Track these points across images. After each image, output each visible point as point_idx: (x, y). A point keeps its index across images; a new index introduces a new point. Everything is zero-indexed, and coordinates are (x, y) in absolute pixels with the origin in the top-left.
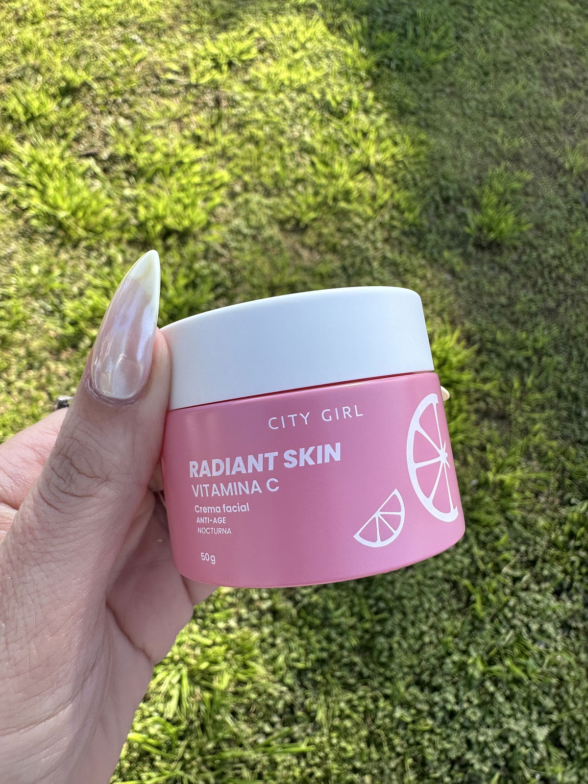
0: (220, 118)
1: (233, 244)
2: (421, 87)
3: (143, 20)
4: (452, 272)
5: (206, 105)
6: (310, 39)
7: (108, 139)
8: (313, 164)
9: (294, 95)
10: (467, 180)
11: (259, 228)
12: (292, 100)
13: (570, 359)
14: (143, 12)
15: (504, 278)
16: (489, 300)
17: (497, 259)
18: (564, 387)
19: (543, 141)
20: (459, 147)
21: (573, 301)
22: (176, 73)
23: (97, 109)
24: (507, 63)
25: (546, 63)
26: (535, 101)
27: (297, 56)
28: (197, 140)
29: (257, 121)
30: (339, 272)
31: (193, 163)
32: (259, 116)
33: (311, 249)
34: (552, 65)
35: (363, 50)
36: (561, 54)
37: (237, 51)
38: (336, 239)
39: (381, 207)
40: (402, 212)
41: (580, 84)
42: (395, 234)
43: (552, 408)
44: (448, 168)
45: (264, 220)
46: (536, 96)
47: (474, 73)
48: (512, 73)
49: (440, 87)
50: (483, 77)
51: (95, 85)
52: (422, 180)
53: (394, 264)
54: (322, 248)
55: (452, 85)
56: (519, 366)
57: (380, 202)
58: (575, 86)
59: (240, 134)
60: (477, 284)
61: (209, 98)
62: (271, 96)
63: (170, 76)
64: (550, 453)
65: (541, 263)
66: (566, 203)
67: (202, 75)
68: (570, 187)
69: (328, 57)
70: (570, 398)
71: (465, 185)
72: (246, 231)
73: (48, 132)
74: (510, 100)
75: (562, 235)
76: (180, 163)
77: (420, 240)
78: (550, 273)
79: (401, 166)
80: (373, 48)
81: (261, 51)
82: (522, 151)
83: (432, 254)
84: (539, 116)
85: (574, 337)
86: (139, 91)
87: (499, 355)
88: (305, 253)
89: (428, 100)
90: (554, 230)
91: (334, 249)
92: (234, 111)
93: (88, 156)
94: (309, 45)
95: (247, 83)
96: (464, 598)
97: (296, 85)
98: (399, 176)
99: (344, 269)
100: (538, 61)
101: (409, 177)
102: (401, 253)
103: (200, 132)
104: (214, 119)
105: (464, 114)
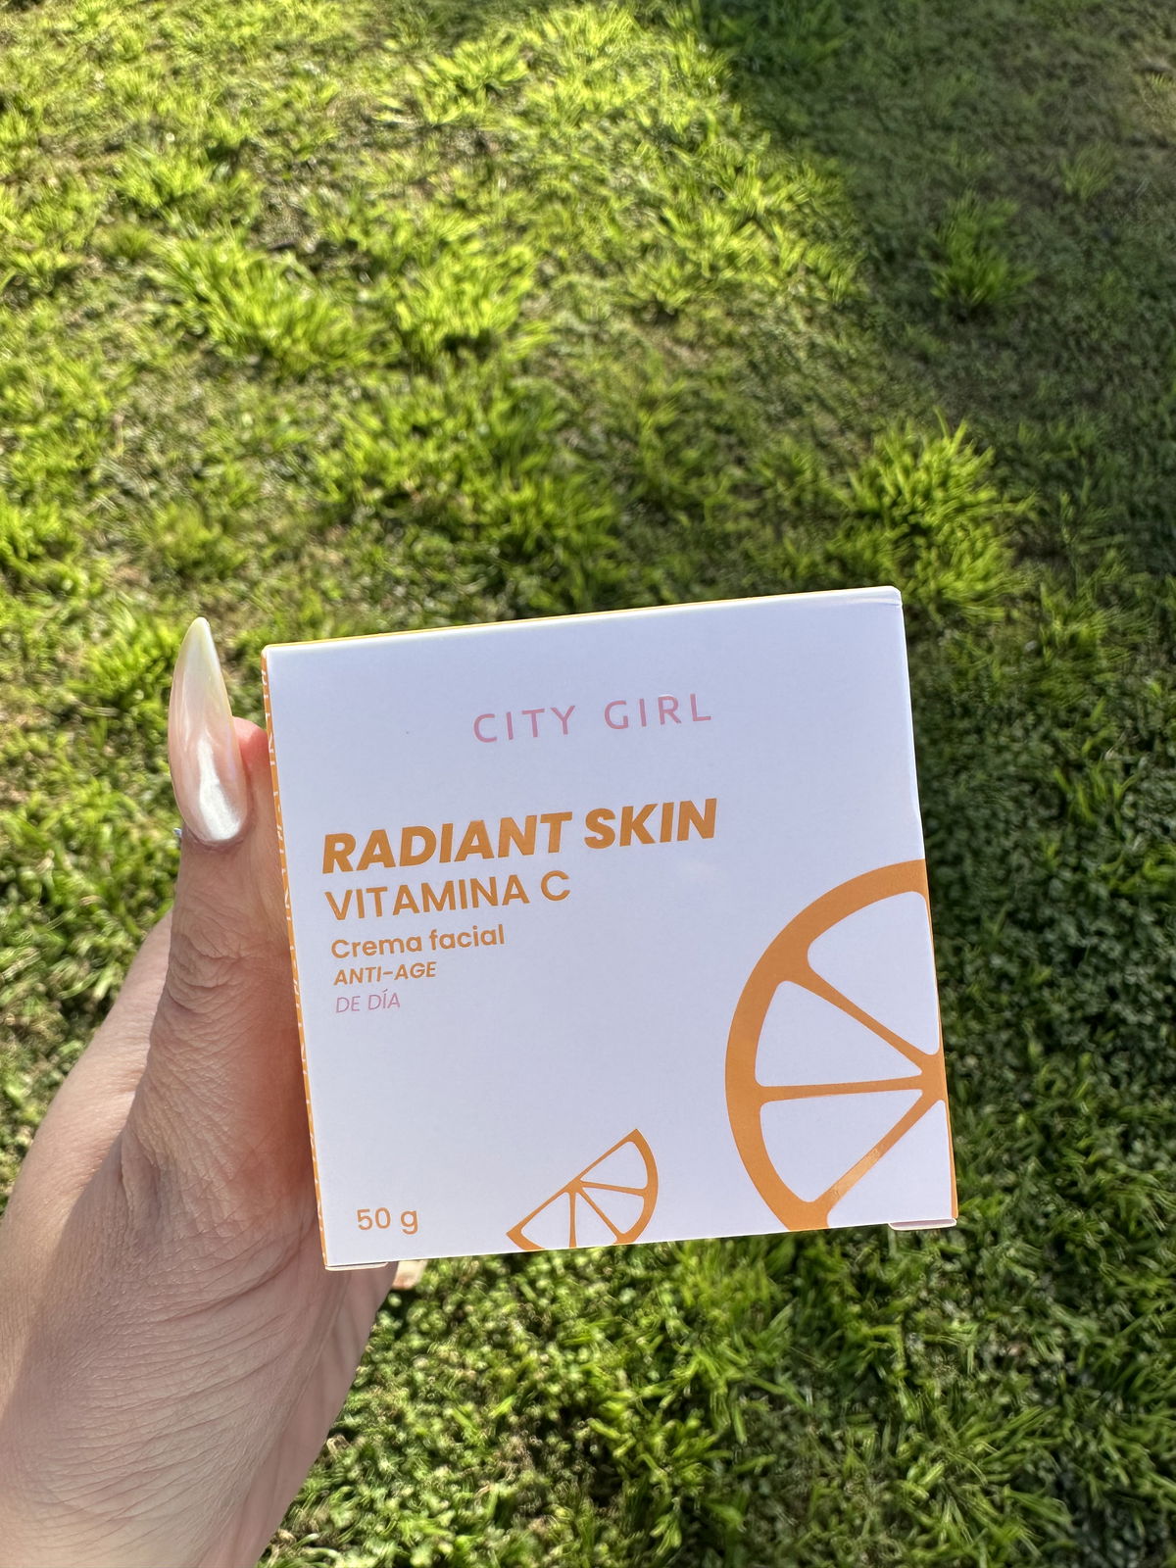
0: (490, 171)
1: (564, 349)
2: (808, 98)
3: (318, 38)
4: (924, 357)
5: (461, 154)
6: (611, 41)
7: (308, 222)
8: (664, 221)
9: (606, 124)
10: (916, 223)
11: (600, 322)
12: (605, 131)
13: (1136, 459)
14: (314, 28)
15: (1006, 355)
16: (993, 391)
17: (991, 331)
18: (1137, 499)
19: (1021, 157)
20: (889, 177)
21: (1123, 381)
22: (398, 112)
23: (279, 179)
24: (934, 51)
25: (1000, 47)
26: (994, 102)
27: (597, 65)
28: (460, 205)
29: (555, 168)
30: (747, 371)
31: (466, 240)
32: (559, 159)
33: (691, 346)
34: (1008, 48)
35: (703, 48)
36: (1019, 31)
37: (494, 69)
38: (728, 326)
39: (789, 274)
40: (825, 279)
41: (1059, 72)
42: (822, 309)
43: (1124, 531)
44: (881, 207)
45: (607, 309)
46: (994, 95)
47: (889, 70)
48: (947, 65)
49: (839, 93)
50: (902, 75)
51: (265, 143)
52: (845, 227)
53: (830, 352)
54: (710, 341)
55: (856, 89)
56: (1060, 477)
57: (786, 266)
58: (1050, 76)
59: (531, 190)
60: (967, 369)
61: (463, 144)
62: (571, 130)
63: (388, 117)
64: (1138, 591)
65: (1059, 330)
66: (1079, 243)
67: (445, 110)
68: (1079, 219)
69: (646, 64)
70: (1150, 513)
71: (915, 230)
72: (582, 328)
73: (206, 218)
74: (955, 104)
75: (1082, 289)
76: (443, 244)
77: (861, 316)
78: (1078, 343)
79: (807, 210)
80: (716, 45)
81: (532, 65)
82: (993, 175)
83: (886, 334)
84: (1005, 123)
85: (1137, 430)
86: (342, 145)
87: (1026, 465)
88: (684, 353)
89: (823, 115)
90: (1070, 283)
91: (729, 341)
92: (513, 158)
93: (281, 249)
94: (610, 49)
95: (524, 115)
96: (1056, 801)
97: (606, 108)
98: (807, 227)
99: (753, 366)
100: (985, 44)
101: (823, 225)
102: (837, 337)
103: (462, 195)
104: (482, 173)
105: (887, 130)
